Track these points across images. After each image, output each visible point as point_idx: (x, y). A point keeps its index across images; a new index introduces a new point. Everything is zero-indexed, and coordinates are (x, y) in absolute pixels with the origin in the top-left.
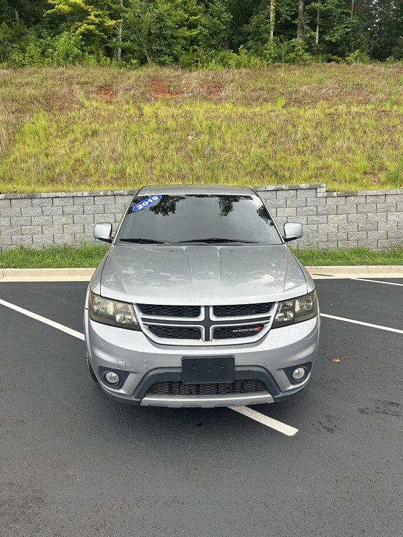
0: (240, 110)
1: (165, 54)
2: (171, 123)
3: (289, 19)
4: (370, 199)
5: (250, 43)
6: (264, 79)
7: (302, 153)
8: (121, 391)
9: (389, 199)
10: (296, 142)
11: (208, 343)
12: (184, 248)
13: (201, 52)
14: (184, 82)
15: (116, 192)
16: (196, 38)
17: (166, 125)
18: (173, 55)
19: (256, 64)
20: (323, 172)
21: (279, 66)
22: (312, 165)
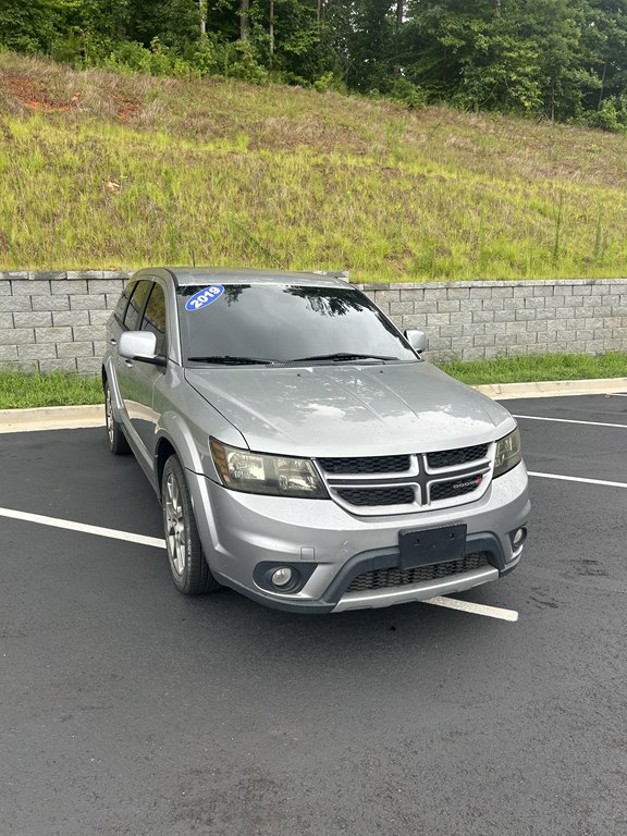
0: (185, 145)
1: (25, 33)
2: (69, 157)
3: (230, 7)
4: (405, 295)
5: (170, 36)
6: (202, 98)
7: (294, 222)
8: (302, 595)
9: (428, 295)
10: (281, 204)
11: (426, 507)
12: (310, 369)
13: (87, 37)
14: (71, 85)
15: (12, 274)
16: (76, 13)
17: (64, 160)
18: (38, 35)
19: (184, 71)
20: (330, 252)
21: (220, 81)
22: (313, 242)
